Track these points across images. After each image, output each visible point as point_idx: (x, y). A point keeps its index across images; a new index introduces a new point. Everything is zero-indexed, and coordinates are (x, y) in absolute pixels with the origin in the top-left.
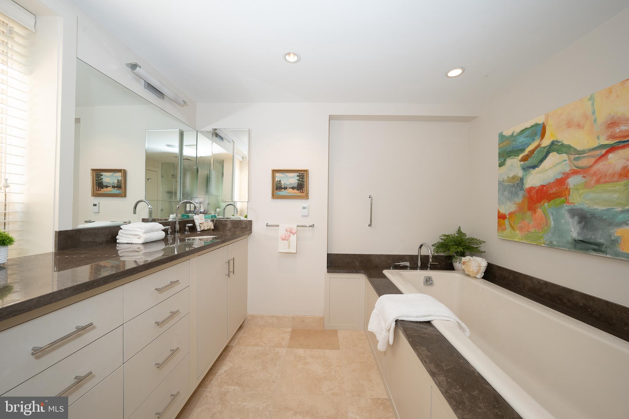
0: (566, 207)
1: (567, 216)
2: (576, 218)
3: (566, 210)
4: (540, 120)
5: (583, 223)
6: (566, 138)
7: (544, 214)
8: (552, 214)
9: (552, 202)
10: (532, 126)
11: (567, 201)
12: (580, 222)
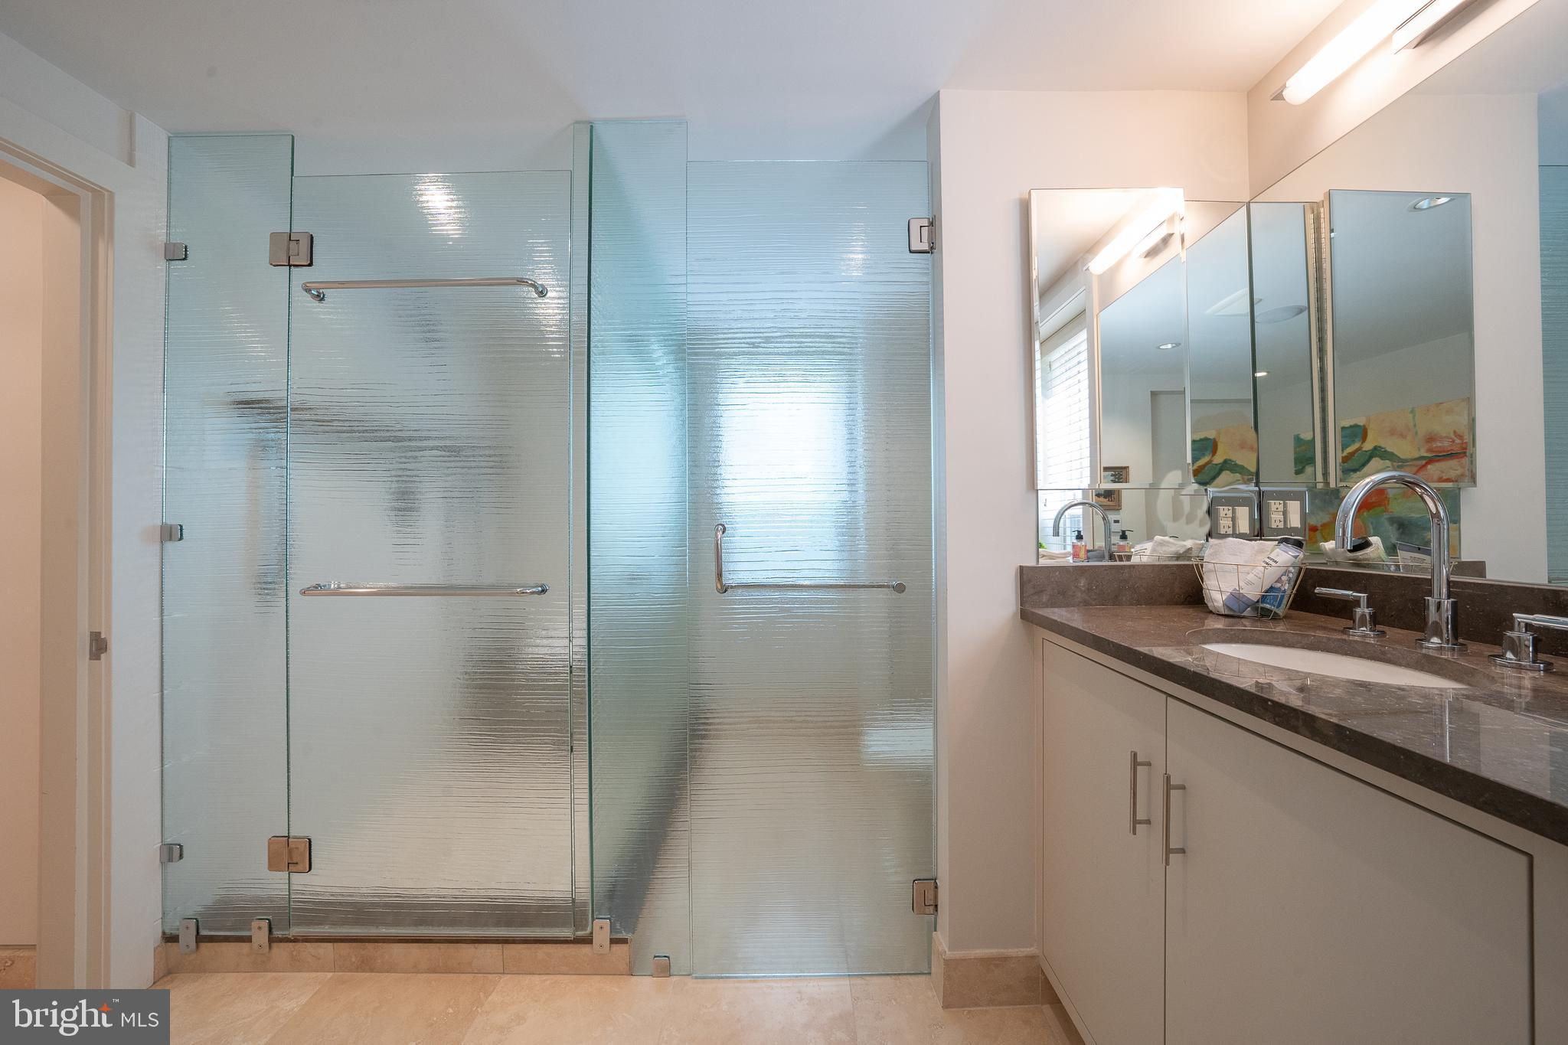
0: (1386, 516)
1: (1387, 524)
2: (1395, 525)
3: (1386, 519)
4: (1361, 421)
5: (1401, 530)
6: (1390, 445)
7: (1363, 523)
8: (1372, 523)
9: (1371, 511)
10: (1351, 426)
11: (1386, 510)
12: (1399, 529)
